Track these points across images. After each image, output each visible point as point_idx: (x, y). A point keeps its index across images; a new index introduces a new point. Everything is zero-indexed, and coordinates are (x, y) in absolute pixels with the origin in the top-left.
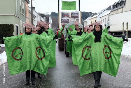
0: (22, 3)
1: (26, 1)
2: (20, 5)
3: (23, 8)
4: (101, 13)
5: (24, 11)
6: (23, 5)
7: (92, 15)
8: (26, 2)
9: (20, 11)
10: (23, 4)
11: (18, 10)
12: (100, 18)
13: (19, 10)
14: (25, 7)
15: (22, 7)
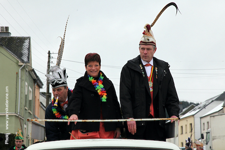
0: (30, 88)
1: (36, 84)
2: (26, 94)
3: (30, 98)
4: (205, 106)
5: (32, 105)
6: (30, 92)
7: (184, 110)
8: (36, 87)
9: (25, 106)
10: (31, 90)
11: (21, 103)
12: (201, 118)
13: (24, 103)
14: (34, 97)
15: (28, 98)
